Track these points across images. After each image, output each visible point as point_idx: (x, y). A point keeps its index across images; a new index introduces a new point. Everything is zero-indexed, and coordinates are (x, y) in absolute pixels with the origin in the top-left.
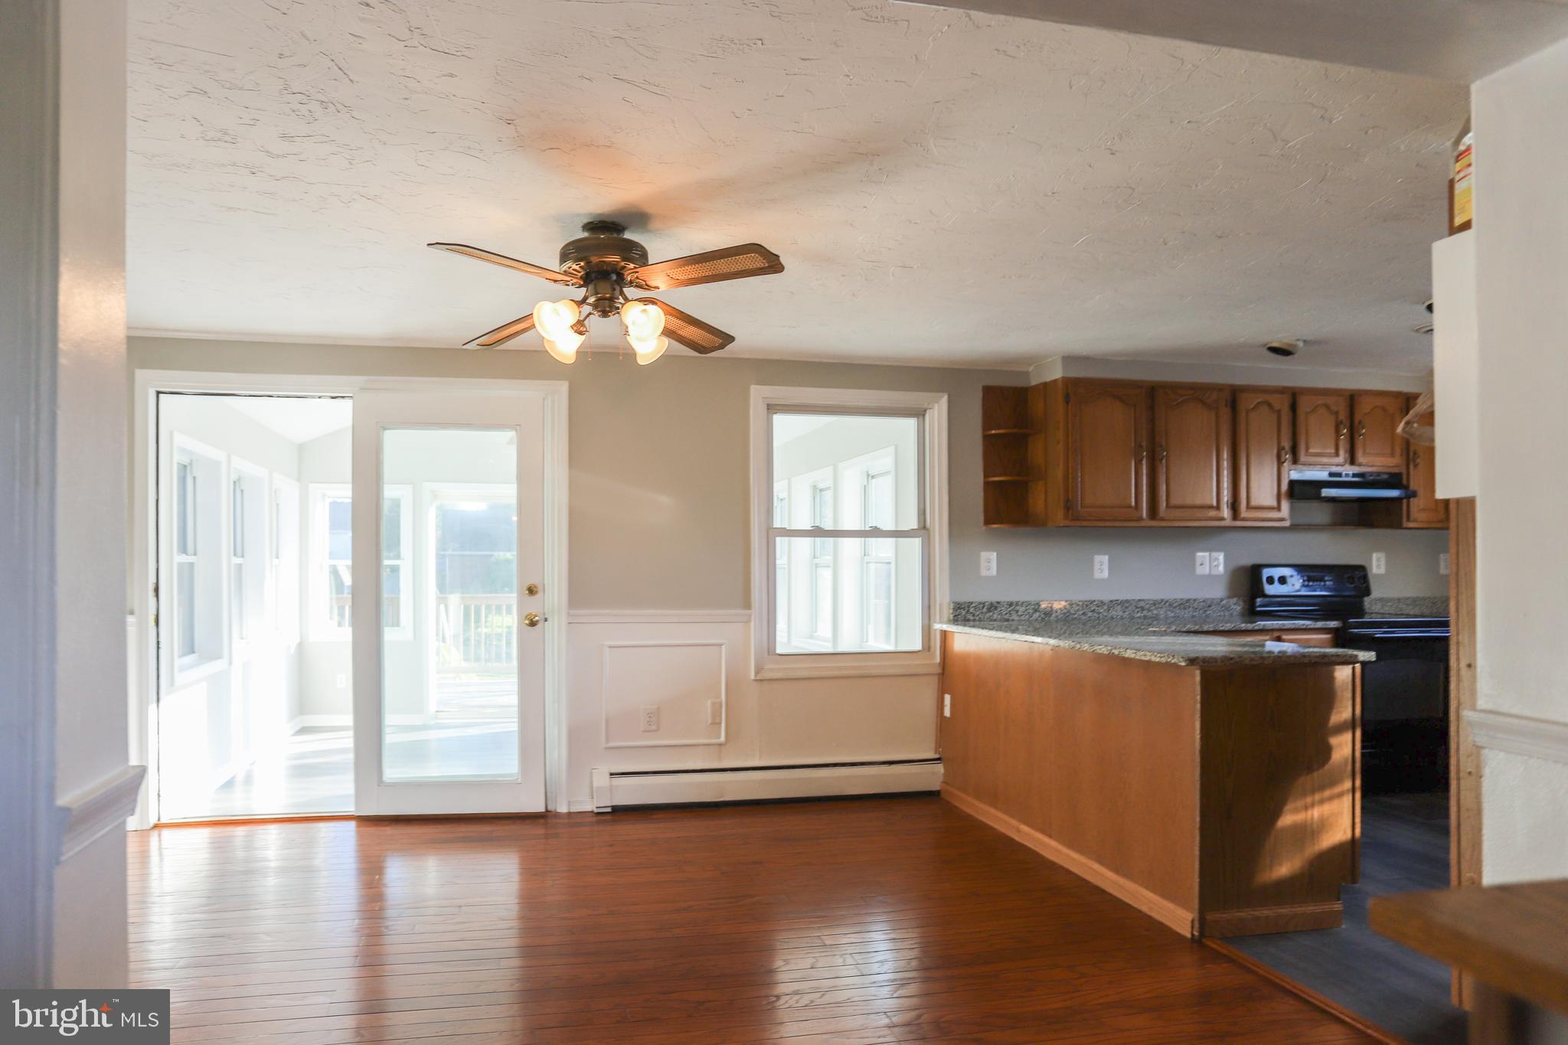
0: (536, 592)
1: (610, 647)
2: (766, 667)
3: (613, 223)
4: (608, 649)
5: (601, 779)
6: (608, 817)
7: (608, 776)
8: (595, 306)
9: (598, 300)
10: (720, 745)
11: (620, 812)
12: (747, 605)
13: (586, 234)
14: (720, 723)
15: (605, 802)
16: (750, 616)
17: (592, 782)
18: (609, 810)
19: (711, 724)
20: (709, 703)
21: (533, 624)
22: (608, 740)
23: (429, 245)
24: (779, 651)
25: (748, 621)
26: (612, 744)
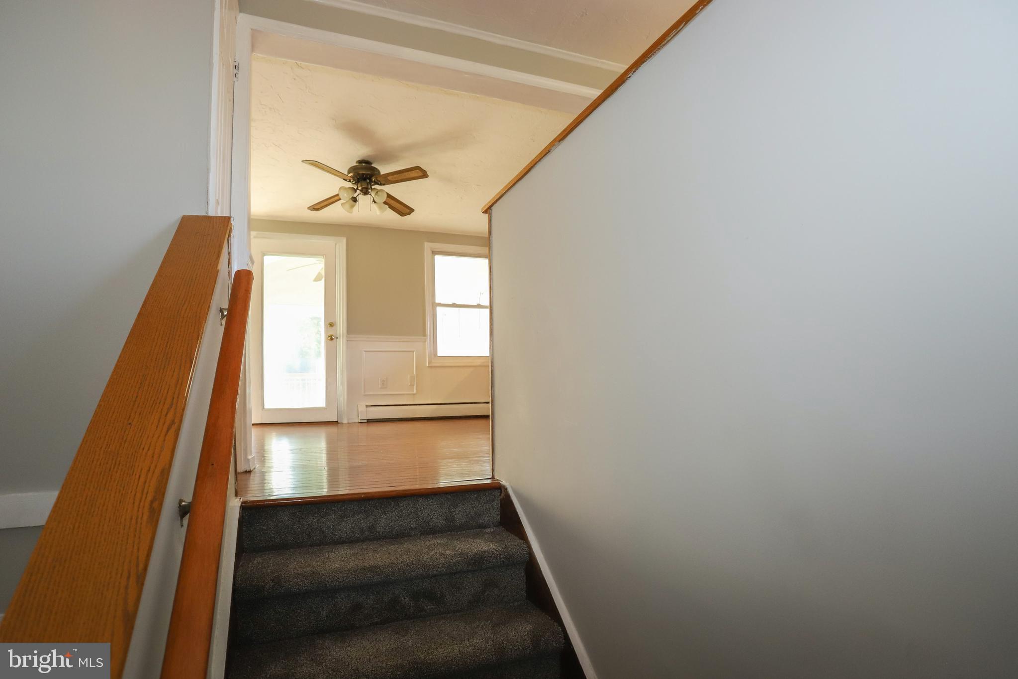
0: (333, 326)
1: (365, 351)
2: (433, 361)
3: (367, 161)
4: (364, 353)
5: (362, 408)
6: (366, 424)
7: (365, 407)
8: (361, 191)
9: (362, 188)
10: (414, 394)
11: (370, 421)
12: (424, 335)
13: (357, 164)
14: (414, 385)
15: (365, 417)
16: (426, 339)
17: (358, 409)
18: (366, 421)
19: (410, 385)
20: (409, 377)
21: (332, 339)
22: (364, 392)
23: (302, 161)
24: (438, 355)
25: (425, 341)
26: (367, 393)
